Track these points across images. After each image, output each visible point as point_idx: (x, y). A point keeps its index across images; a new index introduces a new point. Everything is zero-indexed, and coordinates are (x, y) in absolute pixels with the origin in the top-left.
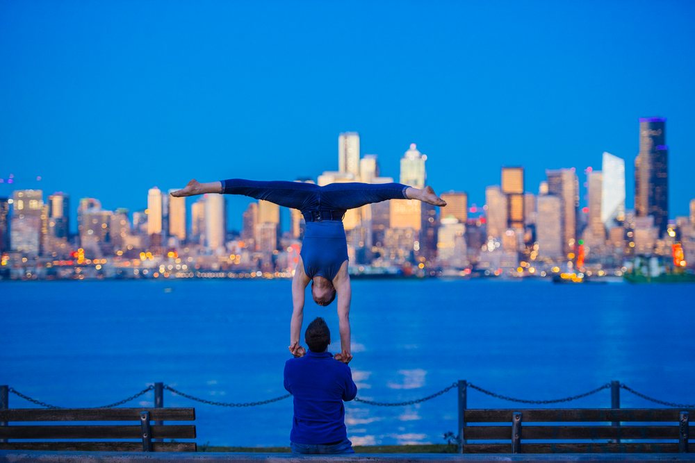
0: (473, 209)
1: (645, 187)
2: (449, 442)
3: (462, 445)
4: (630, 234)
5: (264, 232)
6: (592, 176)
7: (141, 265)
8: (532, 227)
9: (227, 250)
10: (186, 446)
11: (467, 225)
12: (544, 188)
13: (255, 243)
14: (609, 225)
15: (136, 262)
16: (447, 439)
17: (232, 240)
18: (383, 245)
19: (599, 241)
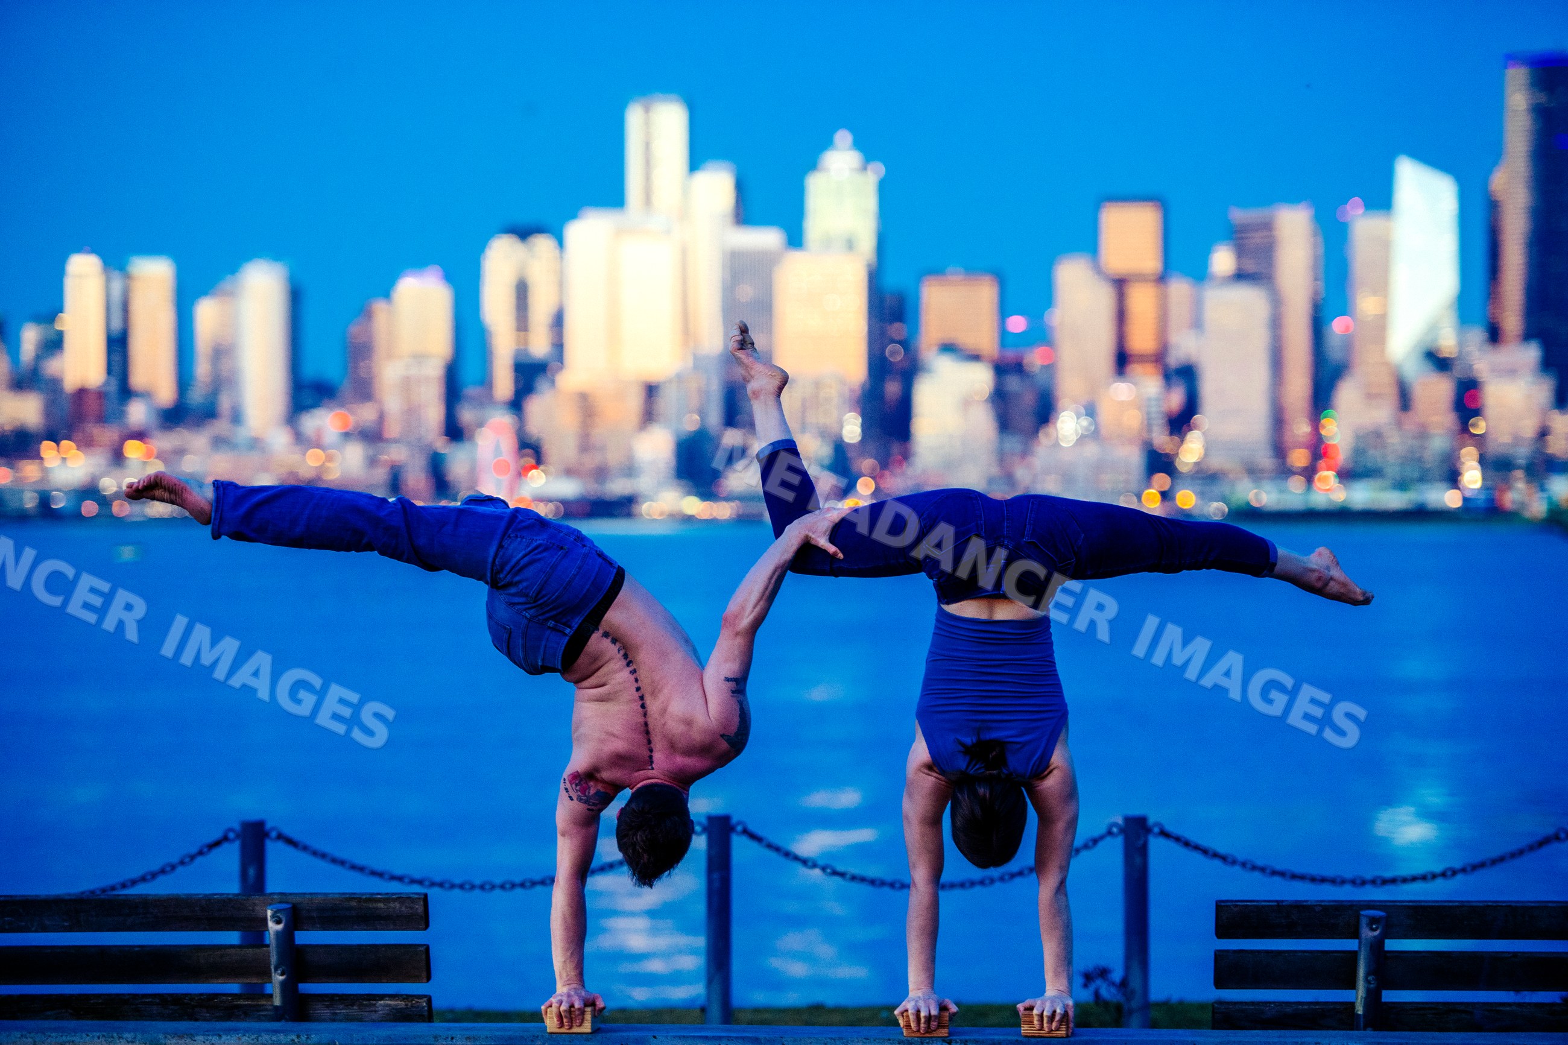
0: (1017, 324)
2: (1097, 994)
3: (1135, 1004)
5: (407, 384)
6: (1363, 225)
7: (44, 479)
8: (1187, 375)
9: (299, 436)
10: (401, 1005)
11: (1000, 369)
12: (1223, 260)
13: (381, 418)
15: (30, 470)
16: (1092, 987)
17: (315, 405)
19: (1382, 414)
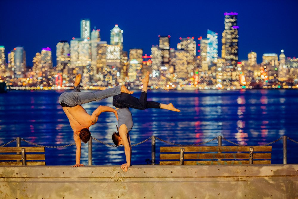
0: (145, 57)
1: (227, 46)
4: (220, 69)
8: (174, 65)
9: (25, 76)
10: (41, 163)
11: (142, 65)
12: (179, 46)
14: (210, 64)
18: (101, 74)
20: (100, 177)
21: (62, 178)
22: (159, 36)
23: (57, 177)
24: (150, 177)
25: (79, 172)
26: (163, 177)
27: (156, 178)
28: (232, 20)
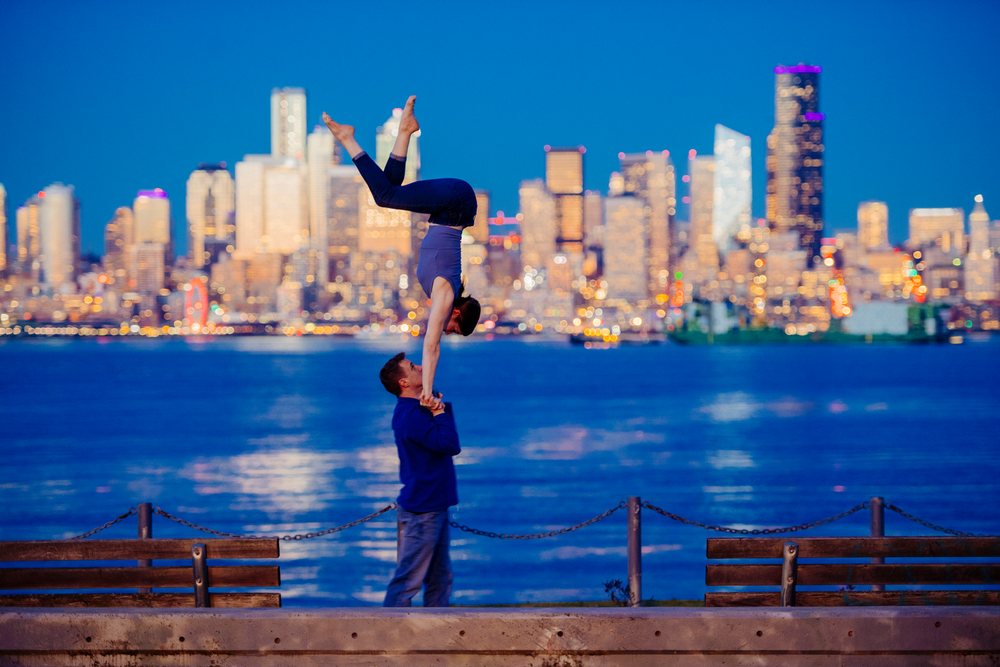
1: (785, 183)
4: (759, 263)
5: (142, 257)
6: (697, 163)
8: (598, 250)
9: (79, 288)
10: (265, 599)
11: (488, 247)
12: (617, 184)
13: (128, 278)
14: (724, 246)
17: (87, 270)
18: (346, 280)
19: (708, 272)
20: (492, 653)
21: (350, 653)
22: (547, 147)
23: (328, 652)
24: (679, 652)
25: (412, 633)
26: (725, 652)
27: (702, 656)
28: (799, 92)
